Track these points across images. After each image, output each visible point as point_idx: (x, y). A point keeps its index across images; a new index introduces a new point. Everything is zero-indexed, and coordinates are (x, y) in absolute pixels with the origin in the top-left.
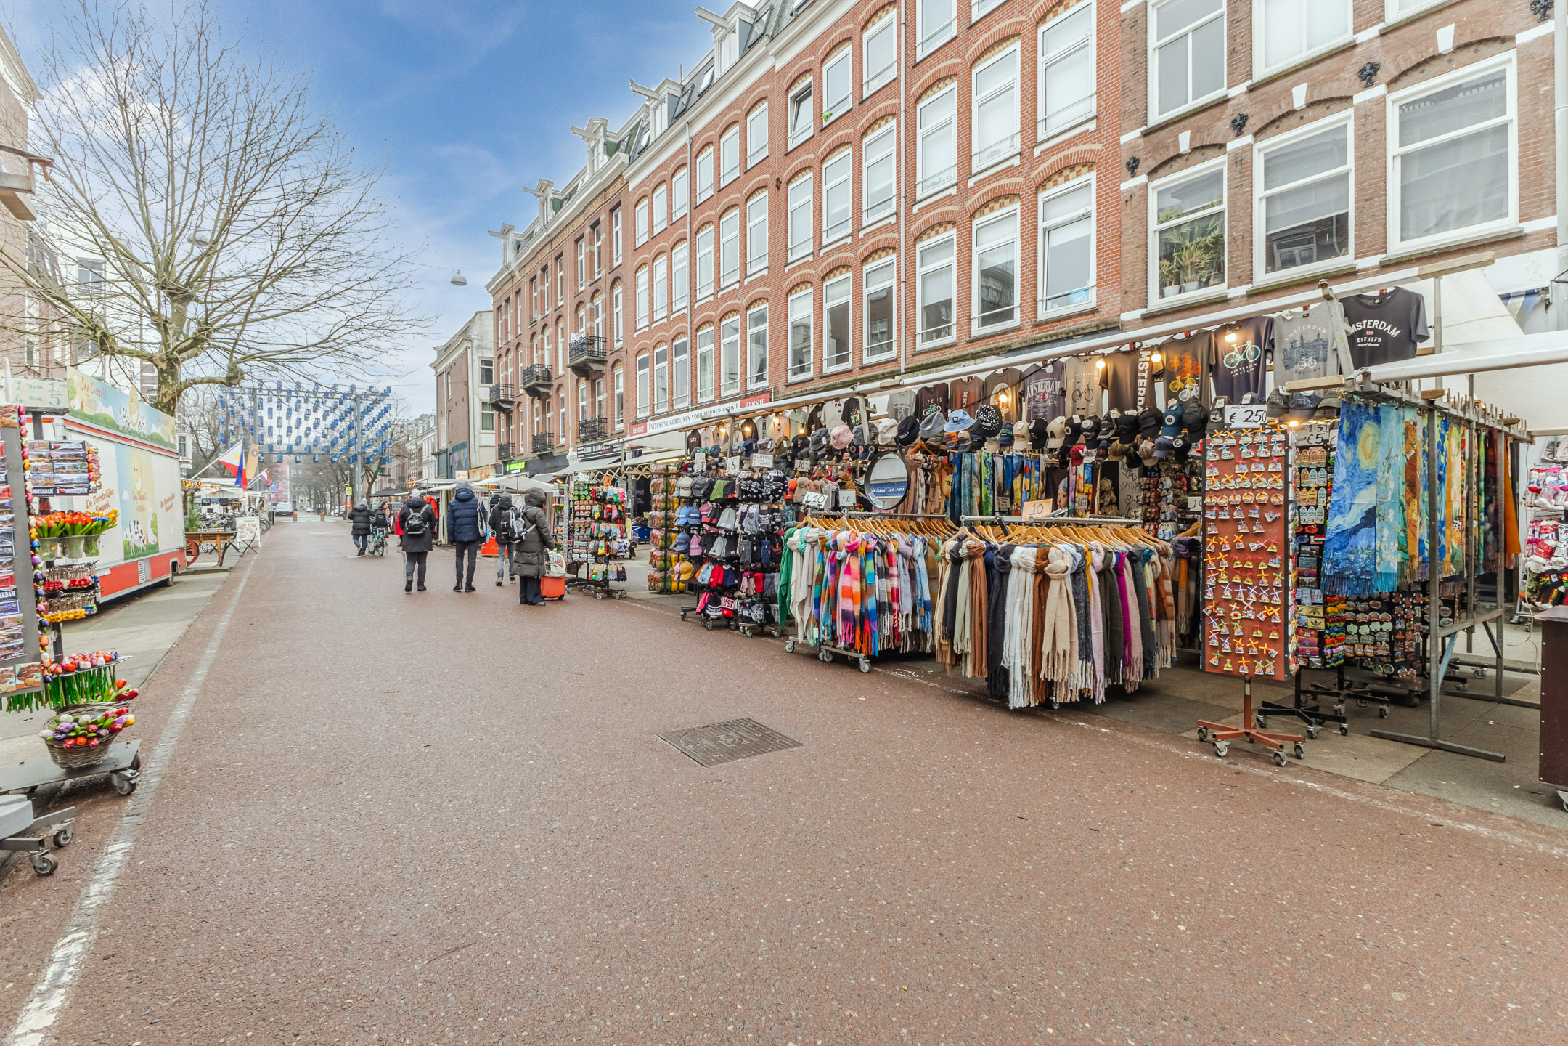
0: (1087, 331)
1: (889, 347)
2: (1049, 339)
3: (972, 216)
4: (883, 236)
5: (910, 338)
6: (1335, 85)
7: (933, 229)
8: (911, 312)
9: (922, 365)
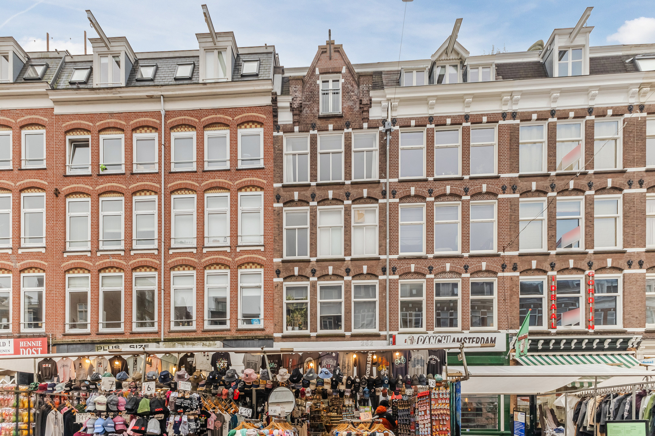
0: (261, 338)
1: (153, 325)
2: (244, 338)
3: (205, 268)
4: (148, 259)
5: (167, 322)
6: (340, 271)
7: (181, 267)
8: (168, 308)
9: (175, 339)
